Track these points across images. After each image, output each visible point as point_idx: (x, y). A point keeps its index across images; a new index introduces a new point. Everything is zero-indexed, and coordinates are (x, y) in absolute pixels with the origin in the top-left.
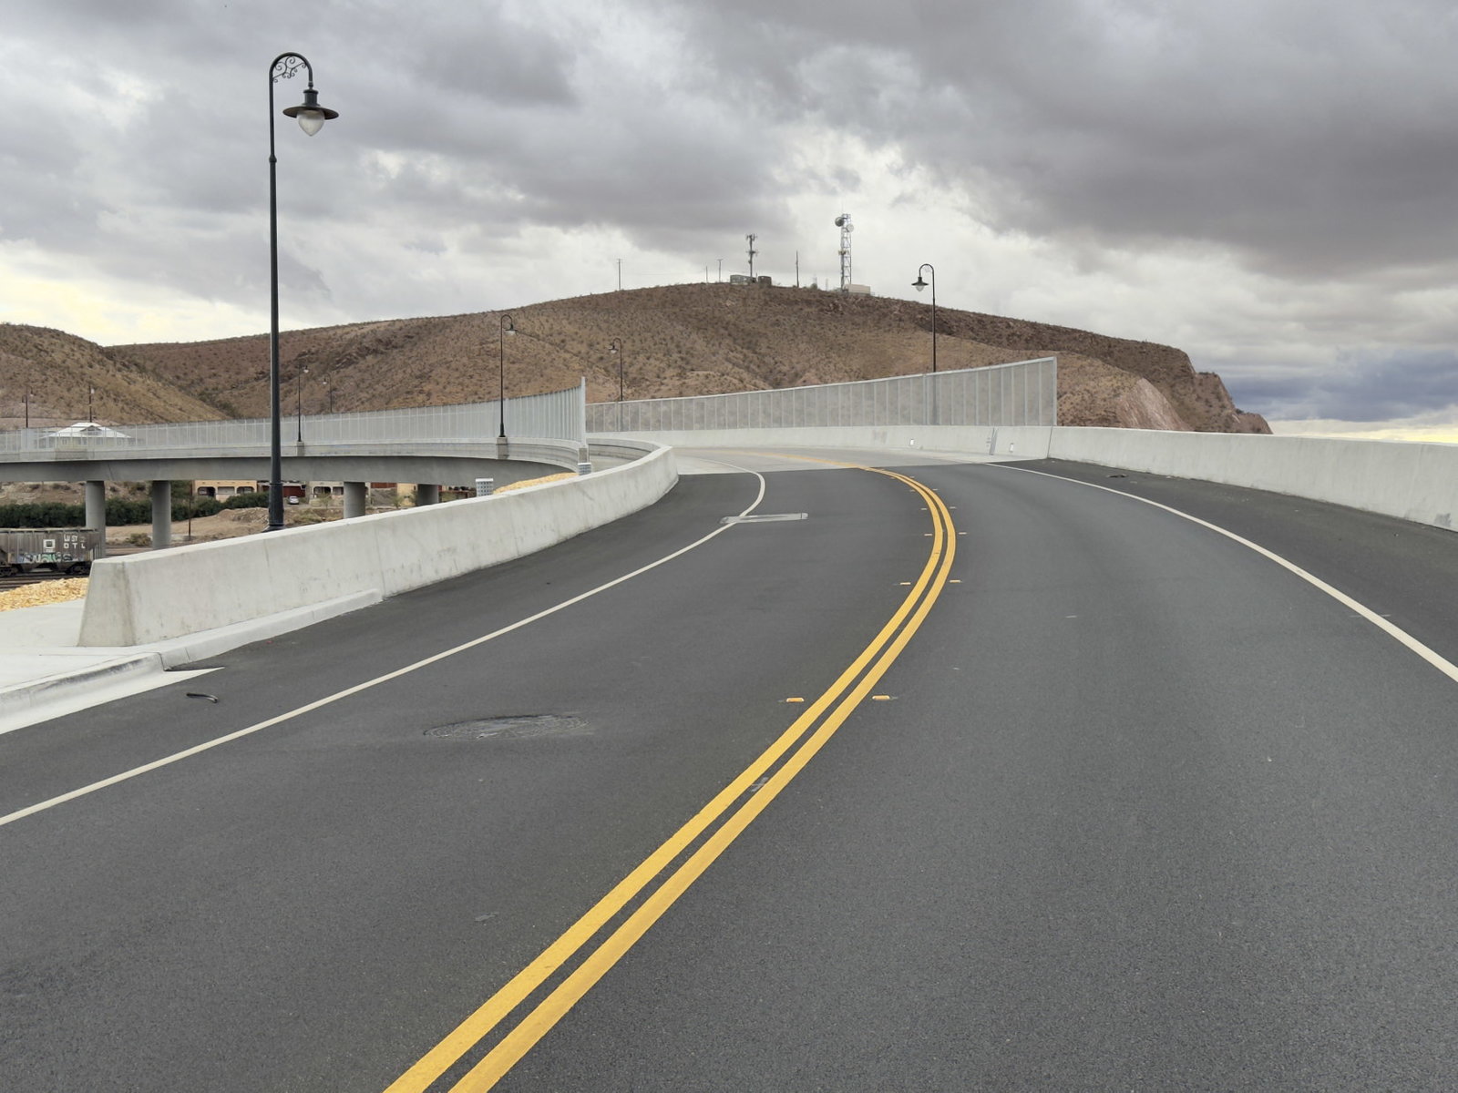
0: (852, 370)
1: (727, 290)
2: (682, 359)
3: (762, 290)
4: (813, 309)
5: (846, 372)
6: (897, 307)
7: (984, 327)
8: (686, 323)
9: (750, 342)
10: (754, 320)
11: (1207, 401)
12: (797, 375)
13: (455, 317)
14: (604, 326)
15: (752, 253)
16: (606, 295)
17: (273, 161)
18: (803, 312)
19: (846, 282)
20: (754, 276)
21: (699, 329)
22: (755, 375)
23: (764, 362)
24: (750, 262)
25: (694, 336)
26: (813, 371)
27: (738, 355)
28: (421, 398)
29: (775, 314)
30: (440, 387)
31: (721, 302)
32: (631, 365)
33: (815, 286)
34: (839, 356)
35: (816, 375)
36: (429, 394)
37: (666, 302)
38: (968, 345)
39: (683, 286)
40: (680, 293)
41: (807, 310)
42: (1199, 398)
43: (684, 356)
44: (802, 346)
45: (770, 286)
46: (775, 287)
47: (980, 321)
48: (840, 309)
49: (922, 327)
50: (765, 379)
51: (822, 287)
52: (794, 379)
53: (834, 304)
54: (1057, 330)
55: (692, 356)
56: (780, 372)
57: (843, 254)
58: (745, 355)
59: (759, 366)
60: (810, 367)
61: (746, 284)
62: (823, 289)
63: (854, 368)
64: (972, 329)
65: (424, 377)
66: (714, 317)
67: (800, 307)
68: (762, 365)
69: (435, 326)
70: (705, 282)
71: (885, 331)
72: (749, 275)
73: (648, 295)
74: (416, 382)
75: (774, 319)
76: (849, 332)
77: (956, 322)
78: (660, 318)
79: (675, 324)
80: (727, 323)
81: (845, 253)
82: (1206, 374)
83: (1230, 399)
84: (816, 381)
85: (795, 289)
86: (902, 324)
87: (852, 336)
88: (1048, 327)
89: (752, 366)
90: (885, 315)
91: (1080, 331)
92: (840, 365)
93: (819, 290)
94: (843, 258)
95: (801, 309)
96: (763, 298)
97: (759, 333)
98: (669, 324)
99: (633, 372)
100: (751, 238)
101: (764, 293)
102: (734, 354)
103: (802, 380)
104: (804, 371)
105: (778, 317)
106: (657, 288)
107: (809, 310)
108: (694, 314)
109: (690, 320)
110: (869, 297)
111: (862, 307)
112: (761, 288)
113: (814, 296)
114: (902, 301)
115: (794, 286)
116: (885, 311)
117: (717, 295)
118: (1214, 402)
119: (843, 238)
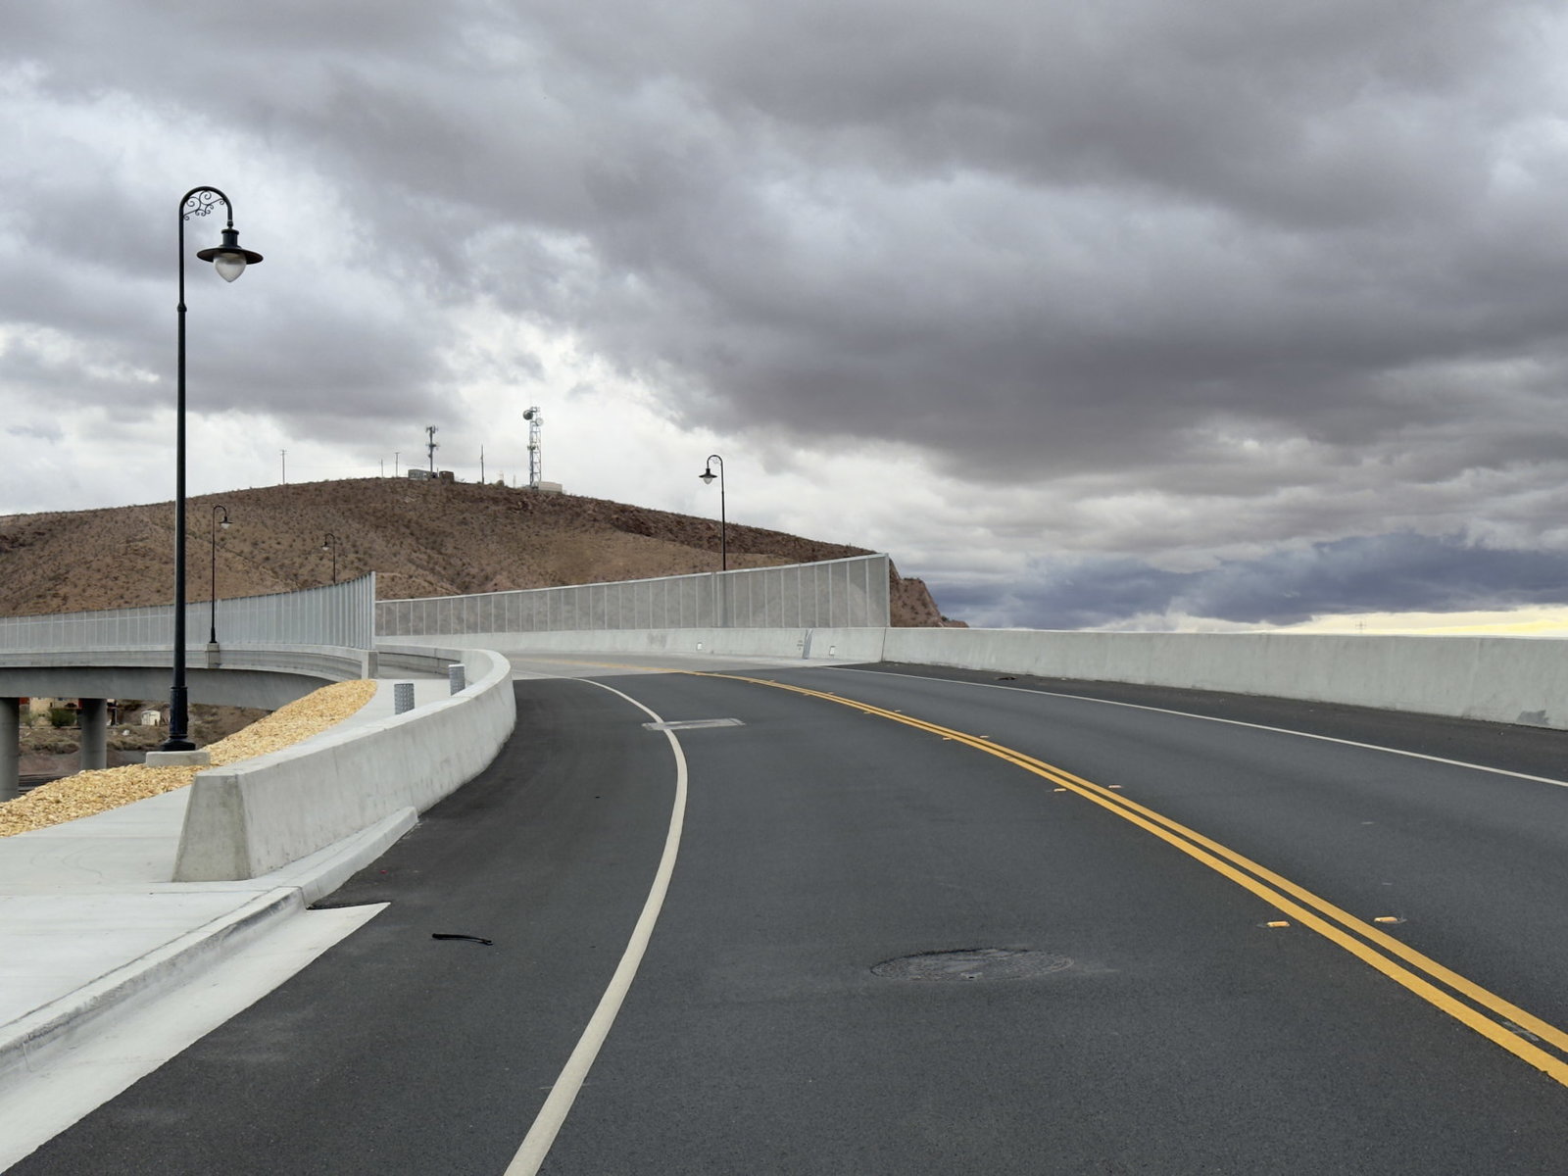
0: (547, 573)
1: (405, 486)
2: (359, 560)
3: (445, 486)
4: (501, 508)
5: (540, 574)
6: (591, 506)
7: (683, 529)
8: (362, 521)
9: (435, 542)
10: (438, 518)
11: (913, 608)
12: (487, 578)
13: (95, 512)
14: (269, 522)
15: (432, 446)
16: (268, 489)
17: (182, 309)
18: (490, 511)
19: (536, 479)
20: (435, 471)
21: (377, 527)
22: (442, 577)
23: (450, 564)
24: (431, 456)
25: (372, 534)
26: (505, 573)
27: (421, 556)
28: (55, 602)
29: (462, 512)
30: (77, 590)
31: (399, 498)
32: (302, 566)
33: (501, 483)
34: (533, 558)
35: (509, 577)
36: (65, 598)
37: (337, 497)
38: (670, 547)
39: (356, 480)
40: (352, 488)
41: (494, 508)
42: (905, 604)
43: (362, 556)
44: (493, 547)
45: (452, 481)
46: (458, 483)
47: (679, 523)
48: (530, 508)
49: (619, 527)
50: (452, 582)
51: (509, 483)
52: (484, 582)
53: (523, 502)
54: (758, 532)
55: (371, 556)
56: (468, 574)
57: (532, 449)
58: (429, 556)
59: (445, 568)
60: (502, 569)
61: (426, 479)
62: (511, 486)
63: (550, 571)
64: (671, 531)
65: (59, 578)
66: (394, 515)
67: (486, 505)
68: (448, 567)
69: (71, 521)
70: (381, 476)
71: (582, 532)
72: (429, 470)
73: (316, 490)
74: (50, 584)
75: (461, 517)
76: (543, 532)
77: (654, 522)
78: (333, 515)
79: (350, 521)
80: (409, 521)
81: (534, 448)
82: (911, 580)
83: (935, 606)
84: (509, 584)
85: (480, 486)
86: (597, 524)
87: (546, 536)
88: (750, 529)
89: (437, 568)
90: (578, 515)
91: (782, 534)
92: (534, 567)
93: (507, 487)
94: (532, 454)
95: (487, 507)
96: (445, 494)
97: (444, 532)
98: (344, 522)
99: (304, 573)
100: (432, 431)
101: (446, 490)
102: (417, 554)
103: (493, 583)
104: (495, 573)
105: (464, 515)
106: (326, 483)
107: (496, 508)
108: (371, 511)
109: (367, 516)
110: (560, 495)
111: (554, 505)
112: (443, 483)
113: (501, 494)
114: (596, 500)
115: (479, 483)
116: (578, 510)
117: (394, 491)
118: (920, 608)
119: (531, 432)
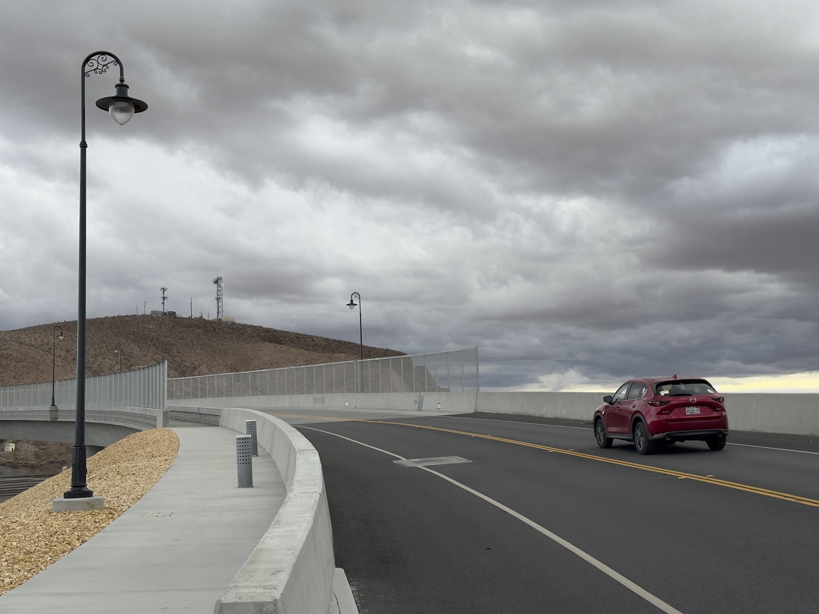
0: (228, 365)
1: (149, 319)
2: (125, 359)
3: (171, 319)
4: (201, 330)
5: (224, 365)
6: (250, 329)
7: (300, 340)
8: (127, 338)
9: (167, 349)
10: (168, 336)
11: (421, 382)
12: (195, 368)
15: (164, 298)
18: (195, 332)
19: (220, 315)
20: (165, 311)
21: (135, 341)
23: (175, 360)
24: (163, 303)
25: (132, 345)
26: (205, 365)
27: (159, 357)
29: (181, 333)
31: (146, 326)
32: (93, 362)
33: (201, 317)
34: (220, 357)
35: (207, 368)
37: (112, 326)
38: (294, 350)
39: (122, 316)
40: (120, 321)
43: (127, 357)
44: (198, 351)
45: (175, 317)
46: (178, 317)
47: (297, 338)
48: (217, 330)
49: (265, 340)
50: (176, 370)
51: (205, 317)
52: (193, 370)
53: (213, 327)
54: (339, 342)
55: (131, 357)
56: (185, 366)
58: (163, 357)
59: (172, 363)
60: (203, 363)
61: (161, 316)
62: (207, 319)
64: (293, 342)
66: (144, 334)
70: (136, 314)
71: (246, 343)
72: (162, 311)
73: (101, 322)
75: (181, 336)
76: (225, 343)
77: (283, 338)
78: (111, 335)
79: (120, 338)
80: (152, 338)
81: (219, 299)
82: (420, 367)
83: (434, 381)
84: (207, 371)
85: (190, 318)
86: (253, 339)
87: (227, 345)
88: (335, 341)
90: (243, 334)
91: (352, 343)
92: (221, 362)
93: (204, 319)
94: (218, 301)
95: (194, 330)
96: (171, 324)
97: (171, 343)
98: (117, 338)
100: (163, 290)
101: (172, 321)
102: (157, 356)
103: (198, 371)
104: (199, 365)
106: (106, 318)
107: (199, 331)
108: (132, 333)
109: (130, 336)
110: (233, 323)
111: (230, 329)
112: (170, 318)
113: (202, 323)
114: (253, 326)
116: (243, 331)
117: (144, 322)
119: (218, 290)
